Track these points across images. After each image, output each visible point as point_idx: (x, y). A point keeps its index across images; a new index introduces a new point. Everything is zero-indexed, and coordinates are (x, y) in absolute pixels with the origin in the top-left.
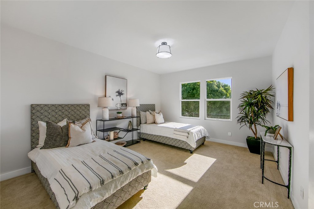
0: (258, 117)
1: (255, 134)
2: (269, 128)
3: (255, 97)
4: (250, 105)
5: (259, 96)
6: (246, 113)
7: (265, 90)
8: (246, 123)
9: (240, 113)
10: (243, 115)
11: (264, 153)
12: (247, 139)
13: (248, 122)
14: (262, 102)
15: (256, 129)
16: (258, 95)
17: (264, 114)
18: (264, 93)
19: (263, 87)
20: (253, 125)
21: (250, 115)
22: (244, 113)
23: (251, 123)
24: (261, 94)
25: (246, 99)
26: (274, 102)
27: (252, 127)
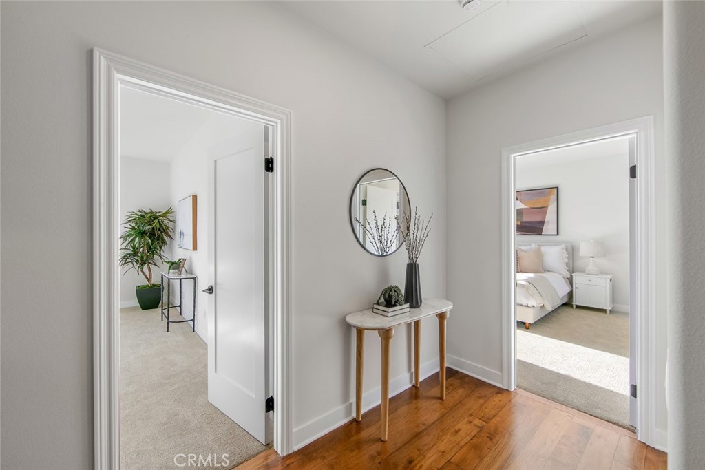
0: (153, 253)
1: (148, 280)
2: (173, 263)
3: (149, 222)
4: (143, 234)
5: (156, 221)
6: (134, 248)
7: (164, 212)
8: (135, 263)
9: (125, 249)
10: (129, 252)
11: (162, 303)
12: (137, 290)
13: (137, 261)
14: (159, 230)
15: (150, 271)
16: (154, 219)
17: (161, 247)
18: (160, 216)
19: (159, 208)
20: (145, 267)
21: (141, 250)
22: (131, 248)
23: (143, 263)
24: (157, 218)
25: (133, 225)
26: (174, 231)
27: (144, 270)
